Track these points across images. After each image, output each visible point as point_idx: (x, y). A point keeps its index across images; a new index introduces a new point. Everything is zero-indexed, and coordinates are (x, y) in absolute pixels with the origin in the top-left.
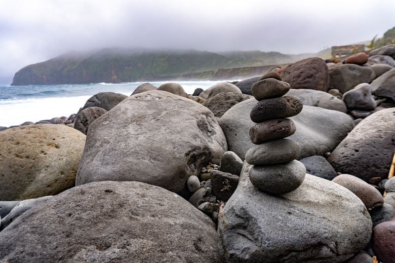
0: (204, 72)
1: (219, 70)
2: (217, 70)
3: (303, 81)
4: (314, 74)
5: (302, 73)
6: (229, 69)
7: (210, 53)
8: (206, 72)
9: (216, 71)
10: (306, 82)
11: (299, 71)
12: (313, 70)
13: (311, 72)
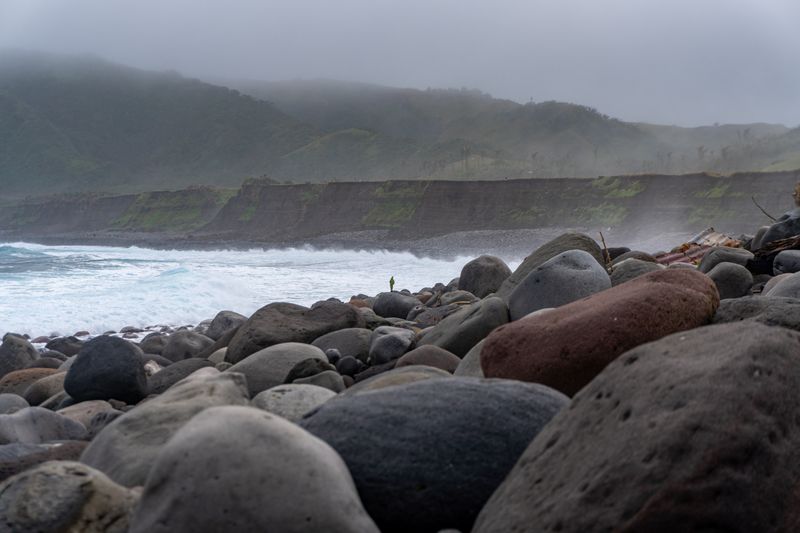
0: (155, 195)
1: (247, 189)
2: (232, 190)
3: (704, 485)
4: (766, 441)
5: (696, 428)
6: (307, 186)
7: (195, 83)
8: (165, 193)
9: (228, 188)
10: (717, 492)
11: (683, 415)
12: (761, 417)
13: (749, 429)
